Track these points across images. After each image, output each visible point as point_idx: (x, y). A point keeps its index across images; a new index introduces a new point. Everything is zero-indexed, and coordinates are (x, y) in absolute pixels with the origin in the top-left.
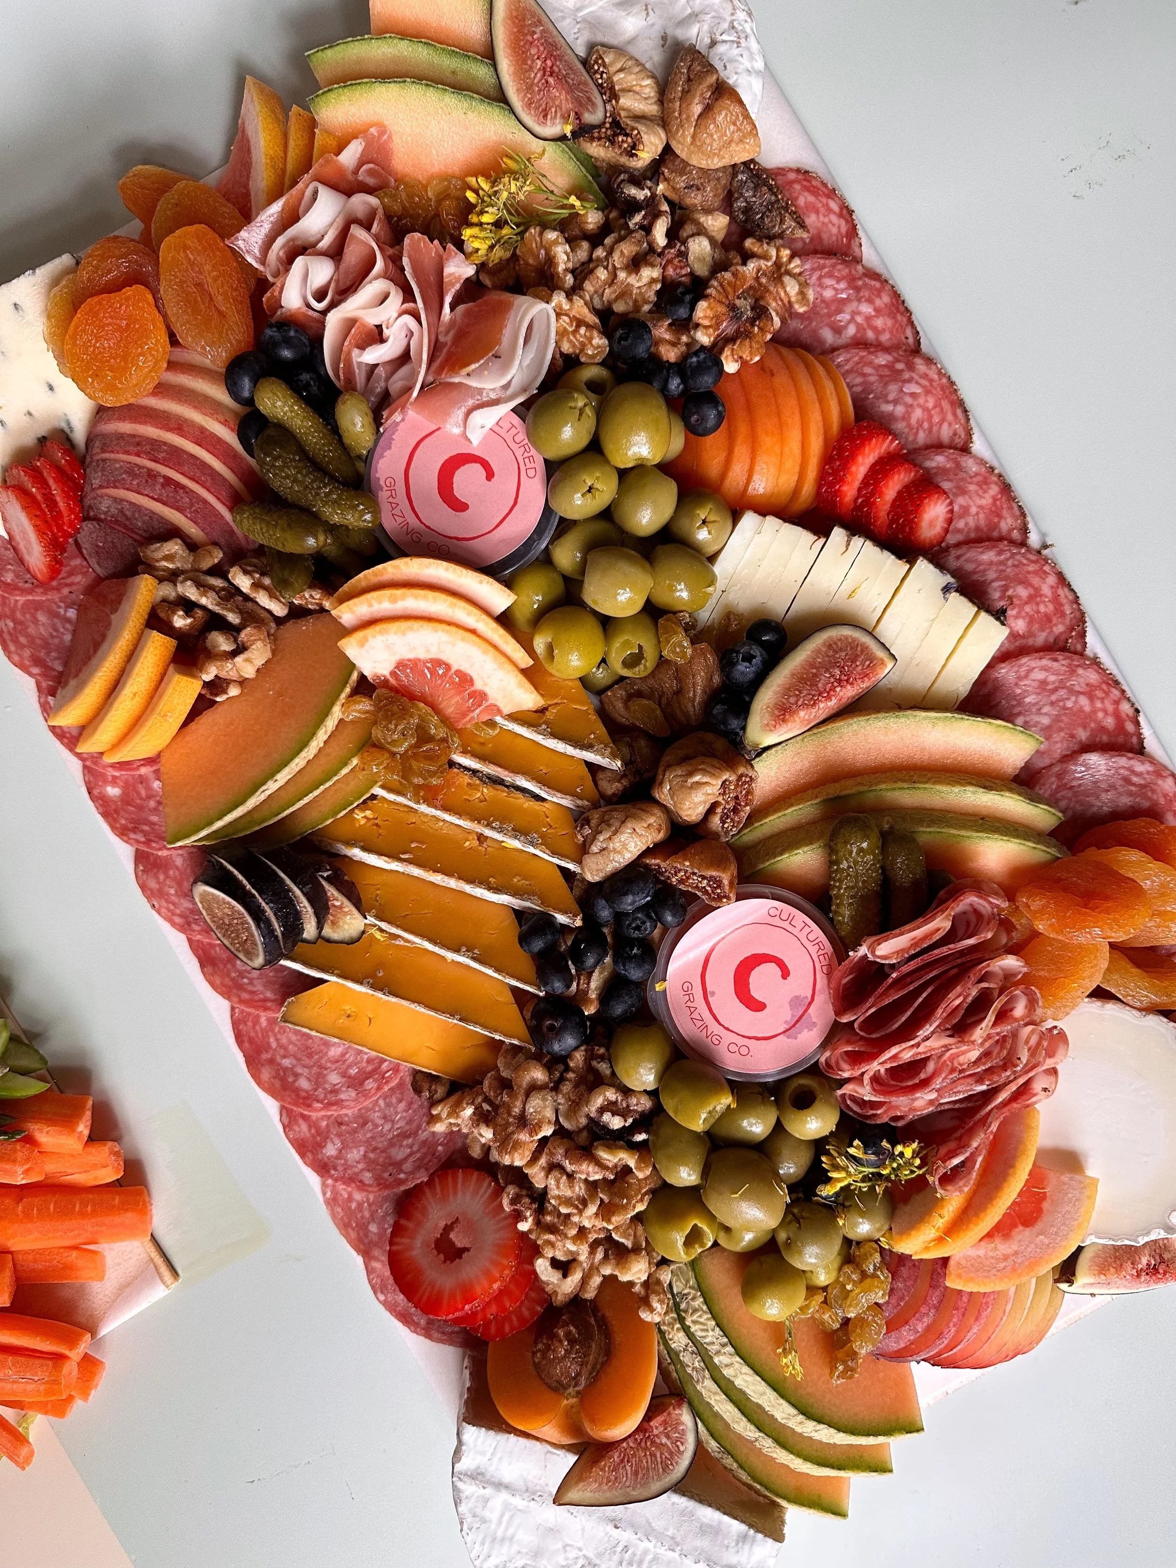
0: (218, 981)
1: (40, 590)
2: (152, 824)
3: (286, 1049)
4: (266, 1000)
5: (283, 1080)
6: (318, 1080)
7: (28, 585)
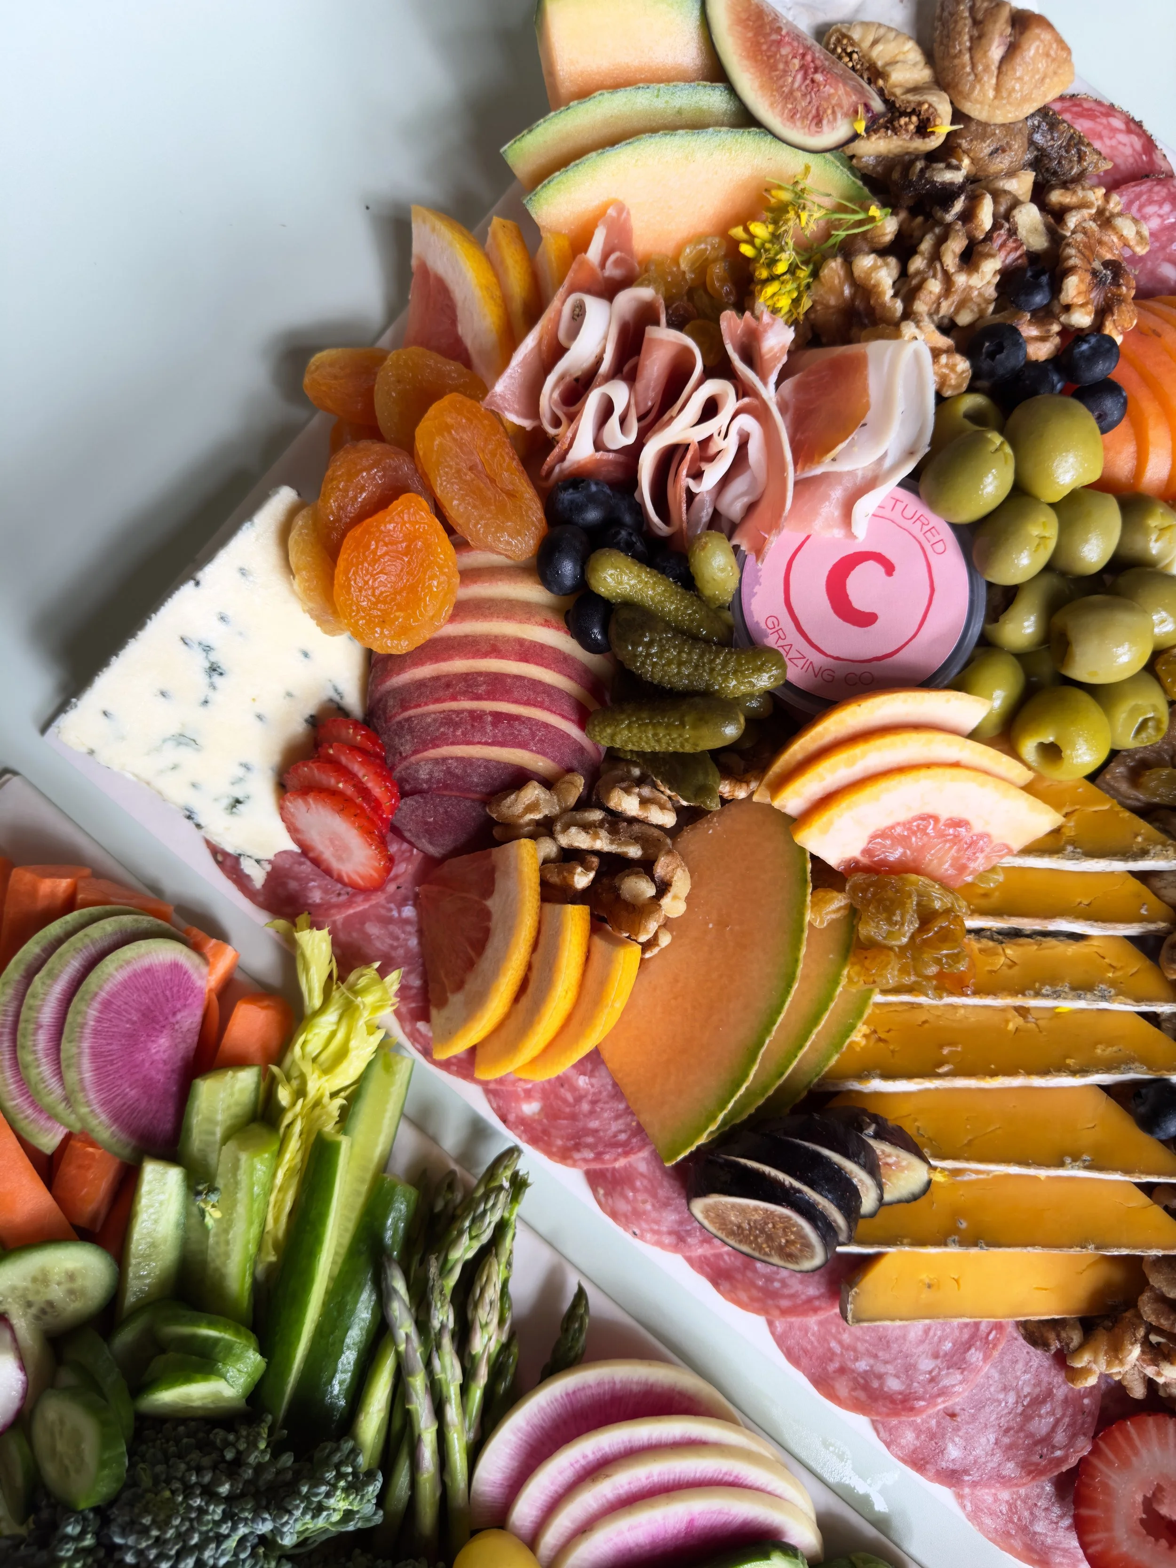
0: (743, 1296)
1: (360, 898)
2: (595, 1131)
3: (855, 1350)
4: (810, 1300)
5: (866, 1387)
6: (909, 1369)
7: (343, 898)
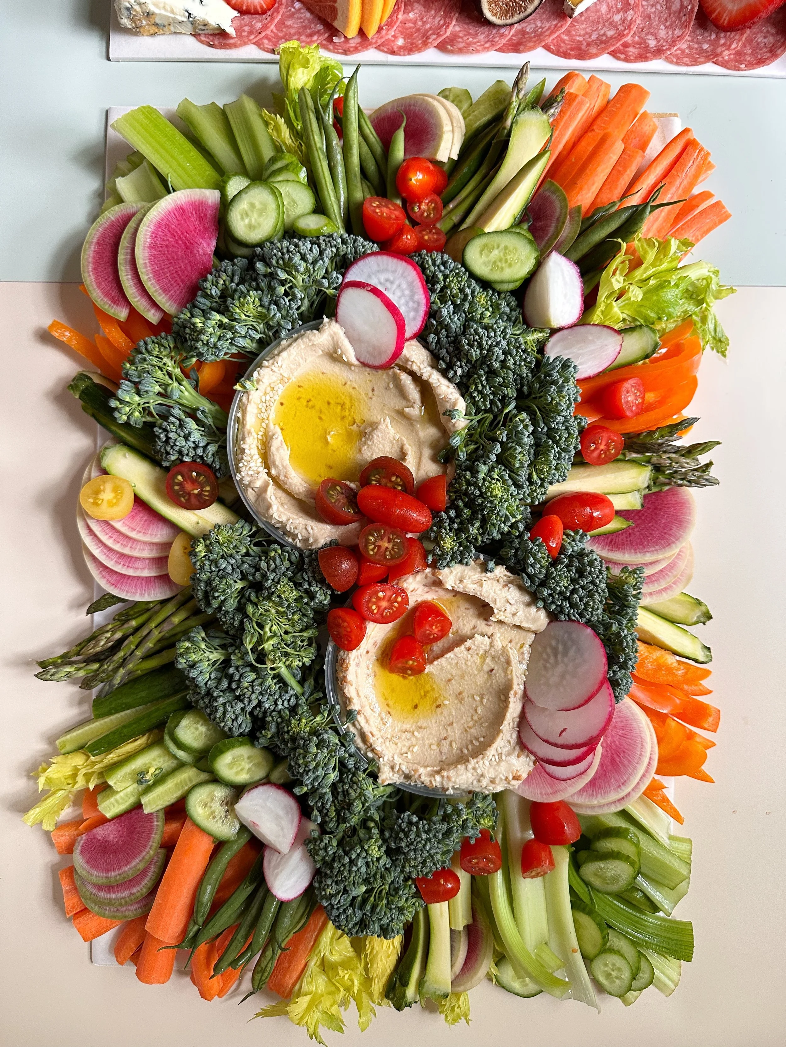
0: (531, 44)
1: (275, 14)
2: (430, 28)
3: (587, 33)
4: (556, 25)
5: (602, 42)
6: (613, 25)
7: (268, 19)
